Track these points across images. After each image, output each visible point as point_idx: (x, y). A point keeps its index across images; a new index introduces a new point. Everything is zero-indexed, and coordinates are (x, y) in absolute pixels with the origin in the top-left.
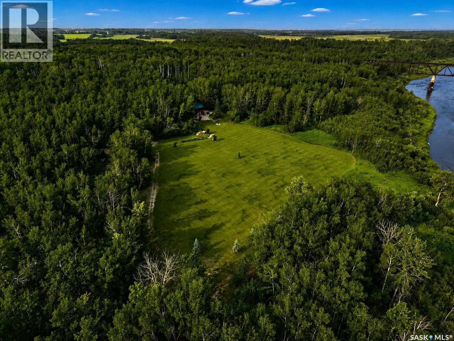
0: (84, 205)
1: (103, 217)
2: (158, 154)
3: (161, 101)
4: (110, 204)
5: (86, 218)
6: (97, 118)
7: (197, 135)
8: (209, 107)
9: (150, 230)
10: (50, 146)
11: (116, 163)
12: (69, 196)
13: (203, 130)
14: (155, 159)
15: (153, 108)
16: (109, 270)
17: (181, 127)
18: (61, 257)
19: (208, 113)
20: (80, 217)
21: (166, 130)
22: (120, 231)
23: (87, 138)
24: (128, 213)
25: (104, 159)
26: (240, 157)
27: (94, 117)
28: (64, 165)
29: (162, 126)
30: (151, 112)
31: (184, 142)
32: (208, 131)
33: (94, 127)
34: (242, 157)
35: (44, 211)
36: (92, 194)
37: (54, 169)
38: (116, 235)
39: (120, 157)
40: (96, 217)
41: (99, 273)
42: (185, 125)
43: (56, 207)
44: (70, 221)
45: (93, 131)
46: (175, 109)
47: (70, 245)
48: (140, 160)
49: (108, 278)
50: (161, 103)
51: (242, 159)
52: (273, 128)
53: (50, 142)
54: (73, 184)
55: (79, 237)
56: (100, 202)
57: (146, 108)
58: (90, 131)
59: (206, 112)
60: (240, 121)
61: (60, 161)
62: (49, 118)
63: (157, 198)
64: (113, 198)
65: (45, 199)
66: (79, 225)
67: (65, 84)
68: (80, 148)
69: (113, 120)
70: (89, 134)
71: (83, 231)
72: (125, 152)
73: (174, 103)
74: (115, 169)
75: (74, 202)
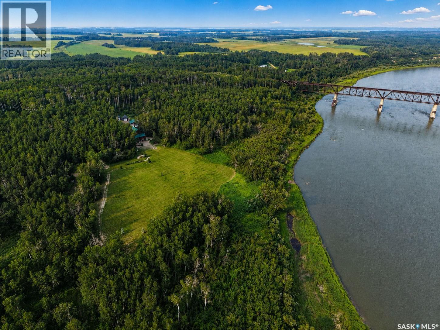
0: (63, 213)
1: (73, 218)
2: (109, 175)
3: (112, 137)
4: (77, 211)
5: (64, 219)
6: (67, 152)
7: (138, 158)
8: (149, 135)
9: (99, 224)
10: (40, 177)
11: (80, 187)
12: (55, 209)
13: (142, 154)
14: (107, 179)
15: (106, 142)
16: (76, 243)
17: (126, 154)
18: (54, 237)
19: (149, 140)
20: (61, 219)
21: (115, 157)
22: (82, 225)
23: (62, 169)
24: (87, 216)
25: (74, 181)
26: (162, 175)
27: (66, 151)
28: (49, 189)
29: (113, 154)
30: (105, 146)
31: (128, 165)
32: (146, 155)
33: (66, 161)
34: (163, 175)
35: (43, 217)
36: (67, 207)
37: (44, 192)
38: (80, 227)
39: (83, 182)
40: (70, 219)
41: (72, 244)
42: (130, 152)
43: (49, 215)
44: (56, 221)
45: (65, 163)
46: (122, 141)
47: (57, 233)
48: (95, 184)
49: (76, 246)
50: (112, 138)
51: (164, 176)
52: (192, 151)
53: (39, 174)
54: (56, 201)
55: (61, 229)
56: (72, 211)
57: (101, 143)
58: (64, 163)
59: (147, 139)
60: (171, 146)
61: (47, 187)
62: (36, 157)
63: (106, 205)
64: (78, 208)
65: (42, 211)
66: (61, 223)
67: (43, 122)
68: (58, 178)
69: (78, 153)
70: (63, 166)
71: (63, 226)
72: (86, 178)
73: (121, 137)
74: (80, 189)
75: (58, 212)
